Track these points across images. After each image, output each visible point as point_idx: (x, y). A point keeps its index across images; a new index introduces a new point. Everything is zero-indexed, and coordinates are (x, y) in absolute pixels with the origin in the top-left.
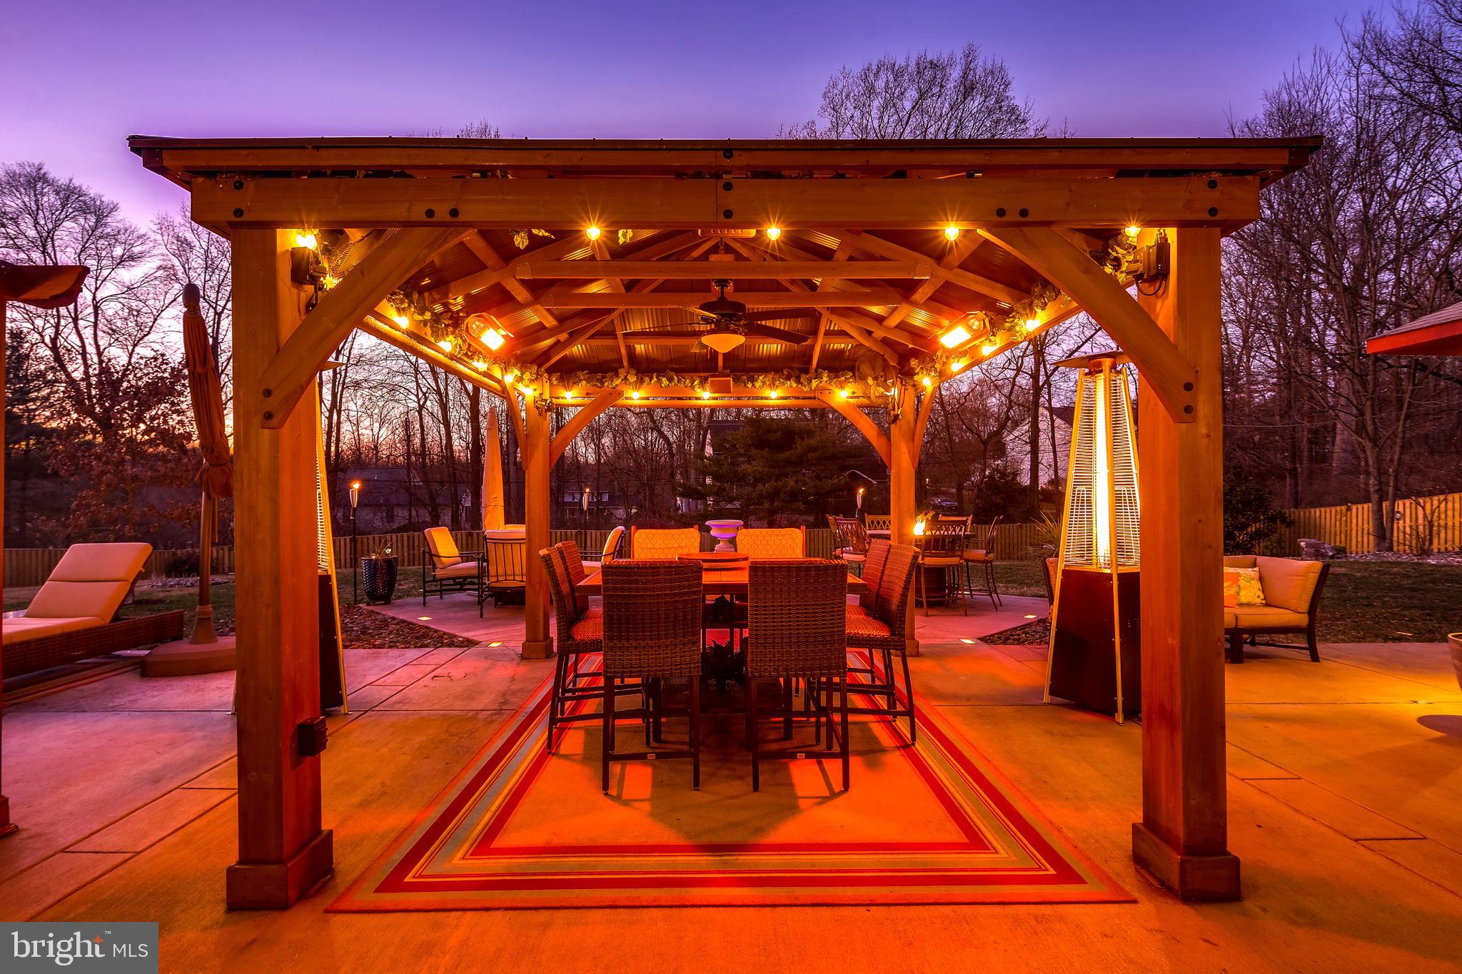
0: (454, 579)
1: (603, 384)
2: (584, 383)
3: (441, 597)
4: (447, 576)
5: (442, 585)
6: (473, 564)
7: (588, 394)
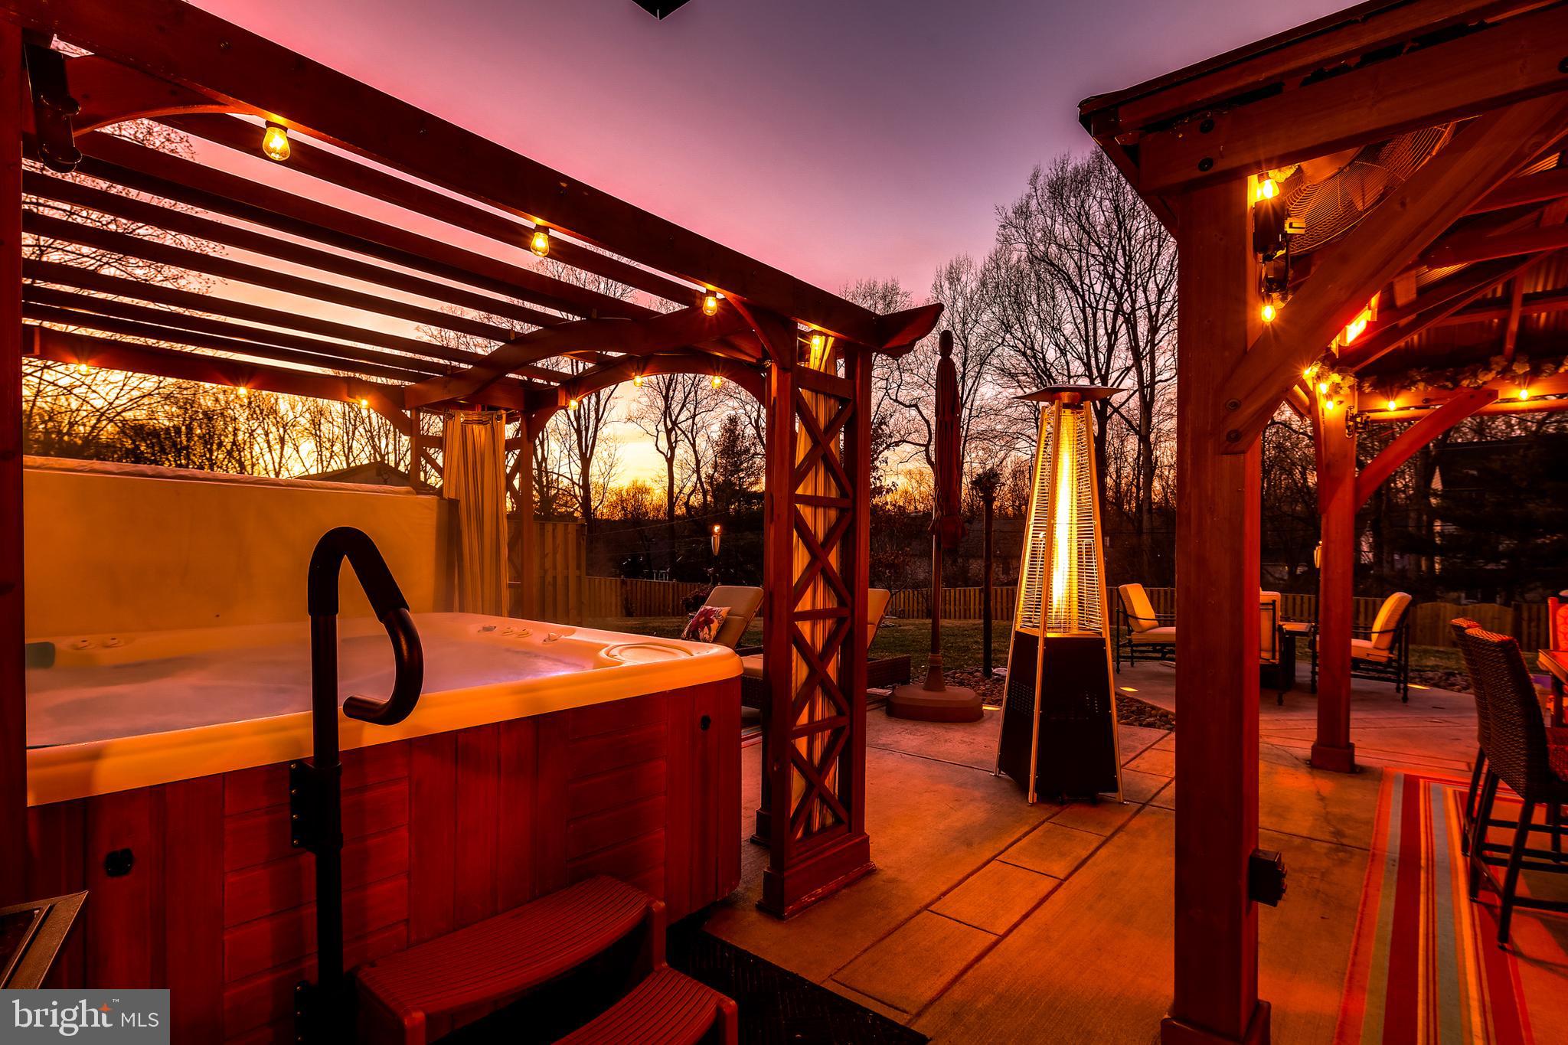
0: (1154, 645)
1: (1457, 384)
2: (1421, 386)
3: (1132, 665)
4: (1145, 641)
5: (1133, 651)
6: (1173, 630)
7: (1427, 401)
